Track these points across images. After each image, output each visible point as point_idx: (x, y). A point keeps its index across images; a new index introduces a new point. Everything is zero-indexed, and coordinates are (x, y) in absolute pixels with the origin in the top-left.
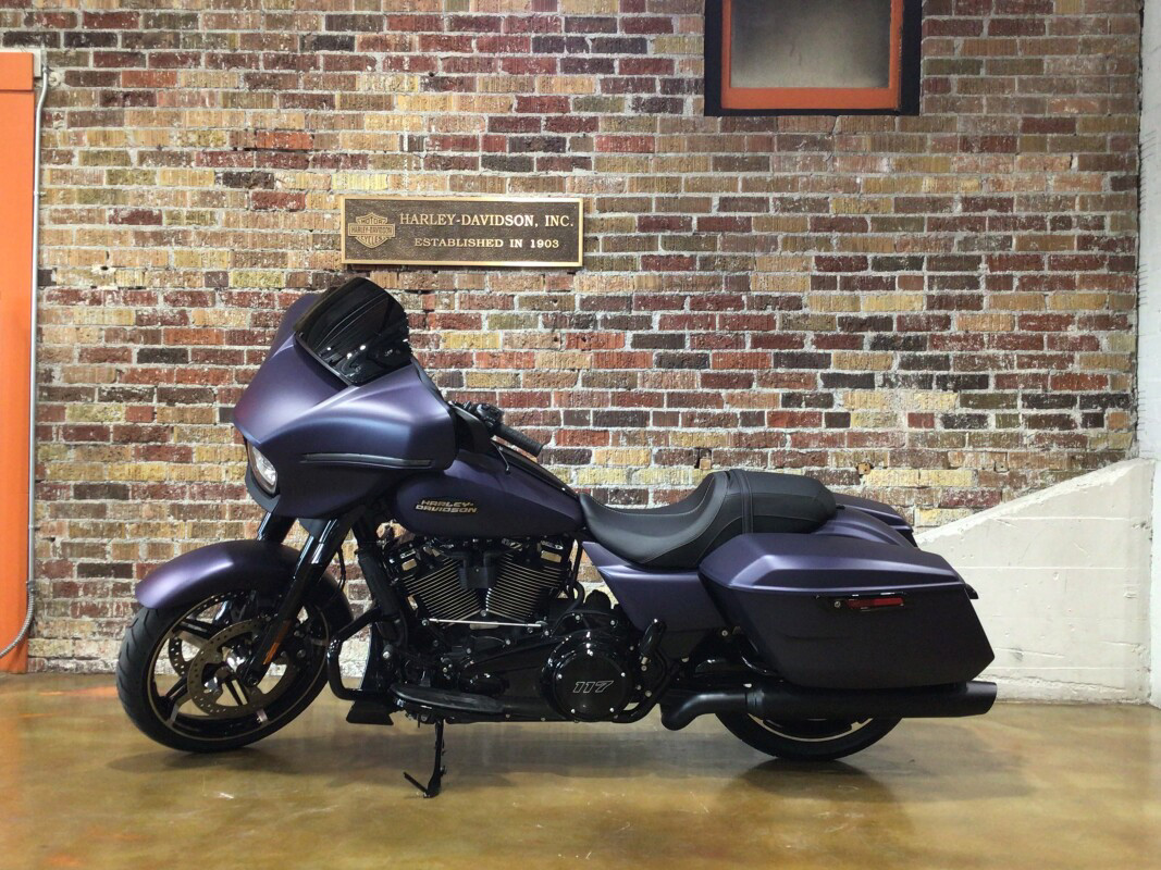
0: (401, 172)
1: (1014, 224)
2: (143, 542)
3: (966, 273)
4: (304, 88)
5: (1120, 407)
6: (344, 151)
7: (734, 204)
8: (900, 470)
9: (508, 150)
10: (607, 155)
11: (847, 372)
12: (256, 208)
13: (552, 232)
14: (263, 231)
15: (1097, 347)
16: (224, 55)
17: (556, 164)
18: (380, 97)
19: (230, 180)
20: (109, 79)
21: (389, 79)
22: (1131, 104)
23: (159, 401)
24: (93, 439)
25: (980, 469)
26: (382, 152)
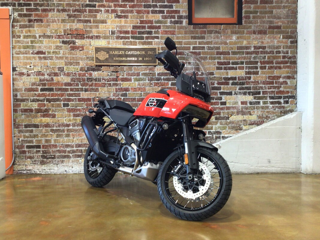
0: (109, 40)
1: (267, 53)
2: (43, 139)
3: (255, 65)
4: (83, 18)
5: (293, 99)
6: (94, 35)
7: (196, 48)
8: (239, 116)
9: (137, 34)
10: (163, 35)
11: (225, 91)
12: (71, 50)
13: (150, 56)
14: (73, 56)
15: (287, 84)
16: (61, 9)
17: (150, 38)
18: (103, 20)
19: (64, 42)
20: (30, 15)
21: (106, 15)
22: (295, 22)
23: (46, 102)
24: (29, 112)
25: (259, 115)
26: (104, 35)
